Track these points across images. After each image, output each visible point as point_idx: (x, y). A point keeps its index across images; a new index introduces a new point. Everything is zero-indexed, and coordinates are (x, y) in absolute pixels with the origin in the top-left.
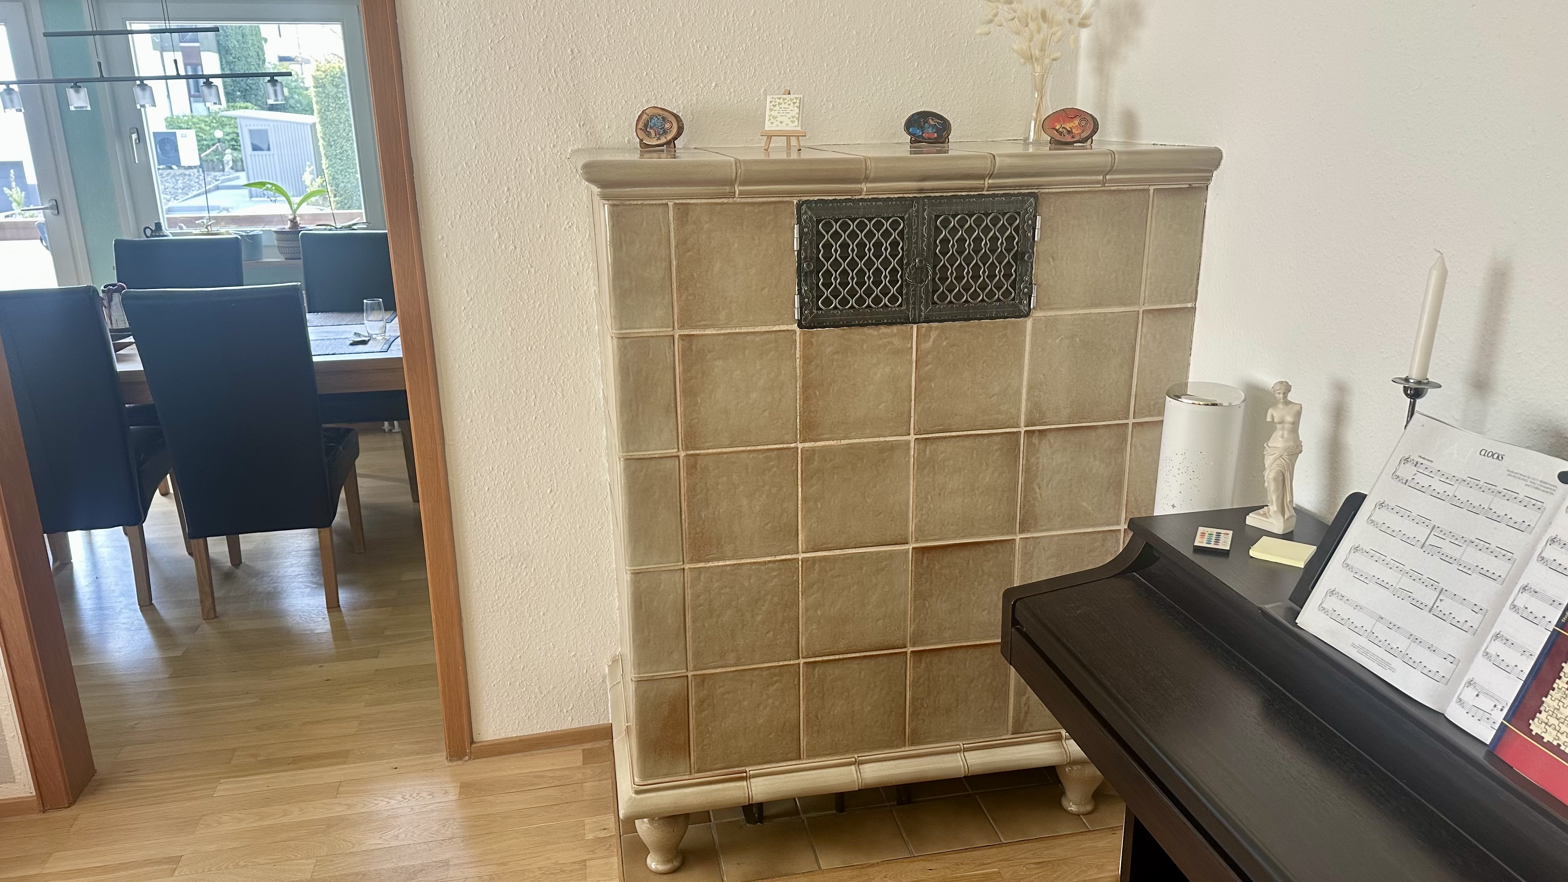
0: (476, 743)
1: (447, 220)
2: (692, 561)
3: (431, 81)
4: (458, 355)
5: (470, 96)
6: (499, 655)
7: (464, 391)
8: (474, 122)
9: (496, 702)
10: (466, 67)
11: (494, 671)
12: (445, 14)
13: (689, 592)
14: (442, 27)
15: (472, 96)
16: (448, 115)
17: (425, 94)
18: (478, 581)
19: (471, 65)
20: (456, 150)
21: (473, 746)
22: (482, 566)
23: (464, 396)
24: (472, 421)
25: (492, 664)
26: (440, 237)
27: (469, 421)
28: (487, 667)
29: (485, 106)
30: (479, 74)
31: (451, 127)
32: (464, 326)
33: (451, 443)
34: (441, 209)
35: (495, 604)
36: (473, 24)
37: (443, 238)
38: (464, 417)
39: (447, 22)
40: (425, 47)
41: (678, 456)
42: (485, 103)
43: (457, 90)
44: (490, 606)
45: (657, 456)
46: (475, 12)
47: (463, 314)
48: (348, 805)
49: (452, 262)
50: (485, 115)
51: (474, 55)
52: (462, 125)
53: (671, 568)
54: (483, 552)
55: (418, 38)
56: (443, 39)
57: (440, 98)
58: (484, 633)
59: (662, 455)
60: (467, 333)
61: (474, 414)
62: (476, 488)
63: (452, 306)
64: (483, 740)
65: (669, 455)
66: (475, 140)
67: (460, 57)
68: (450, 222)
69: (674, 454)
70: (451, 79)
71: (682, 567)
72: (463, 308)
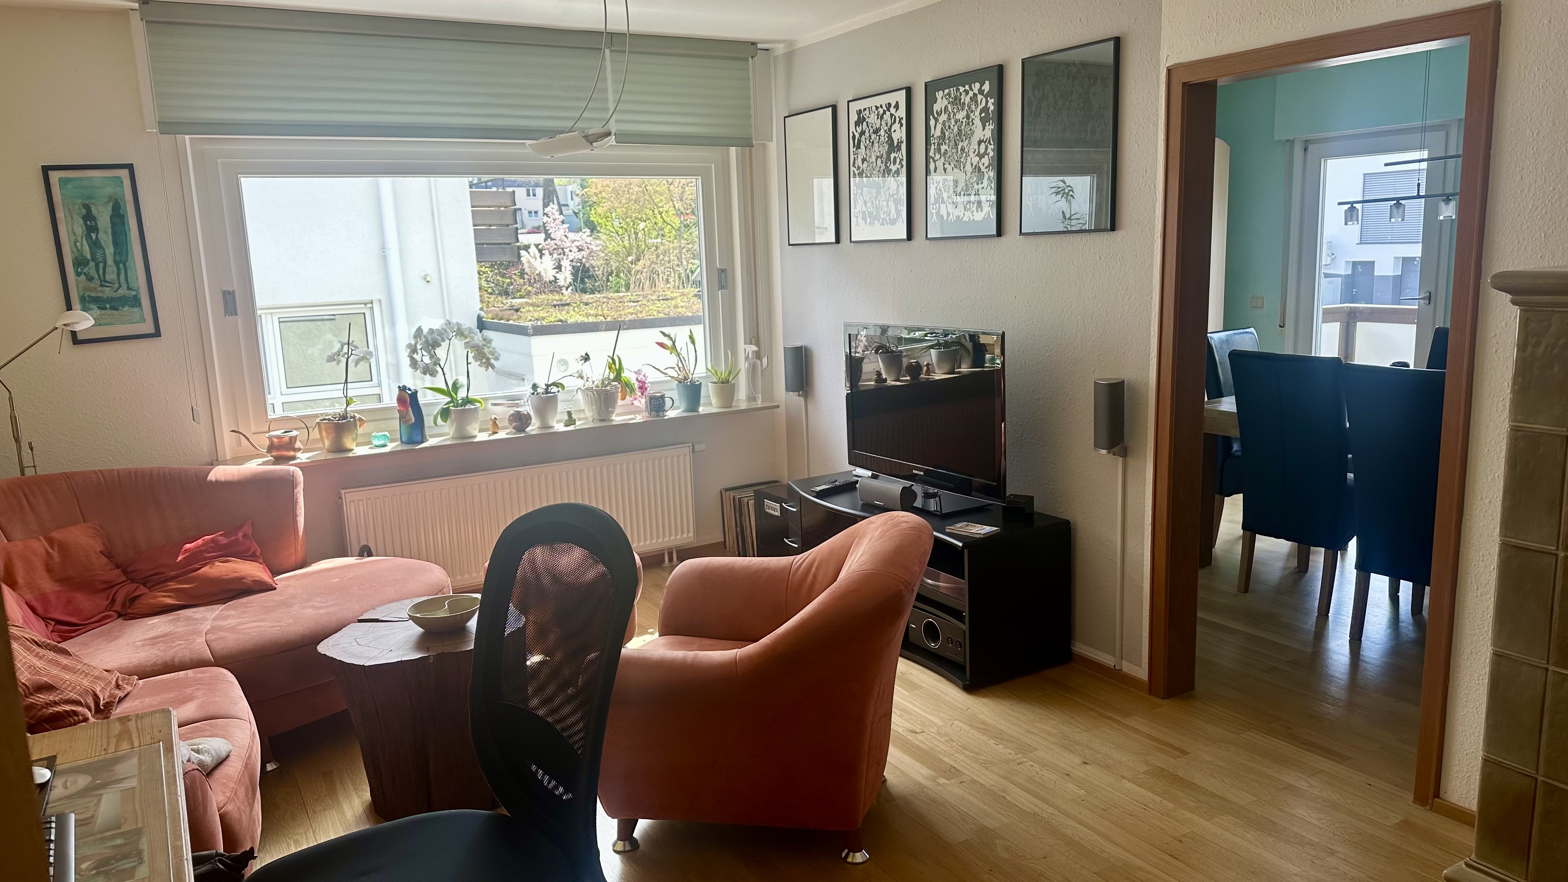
0: (1441, 799)
1: (1502, 320)
2: (1557, 664)
3: (1511, 200)
4: (1489, 440)
5: (1544, 212)
6: (1476, 728)
7: (1488, 473)
8: (1543, 235)
9: (1465, 771)
10: (1545, 186)
11: (1469, 740)
12: (1534, 142)
13: (1549, 694)
14: (1529, 154)
15: (1546, 212)
16: (1521, 229)
17: (1503, 212)
18: (1469, 650)
19: (1550, 185)
20: (1523, 259)
21: (1436, 799)
22: (1475, 638)
23: (1487, 478)
24: (1490, 502)
25: (1468, 733)
26: (1493, 334)
27: (1488, 501)
28: (1464, 734)
29: (1557, 221)
30: (1556, 193)
31: (1521, 239)
32: (1500, 415)
33: (1468, 517)
34: (1499, 310)
35: (1481, 678)
36: (1559, 148)
37: (1495, 335)
38: (1484, 496)
39: (1535, 149)
40: (1511, 172)
41: (1557, 555)
42: (1558, 218)
43: (1532, 207)
44: (1476, 678)
45: (1534, 548)
46: (1562, 138)
47: (1501, 405)
48: (1311, 785)
49: (1500, 357)
50: (1555, 229)
51: (1554, 176)
52: (1532, 238)
53: (1533, 663)
54: (1478, 625)
55: (1506, 166)
56: (1528, 163)
57: (1516, 215)
58: (1466, 701)
59: (1540, 549)
60: (1501, 421)
61: (1493, 496)
62: (1482, 564)
63: (1492, 395)
64: (1448, 799)
65: (1548, 551)
66: (1541, 251)
67: (1541, 179)
68: (1504, 322)
69: (1553, 552)
70: (1530, 198)
71: (1546, 666)
72: (1502, 399)
